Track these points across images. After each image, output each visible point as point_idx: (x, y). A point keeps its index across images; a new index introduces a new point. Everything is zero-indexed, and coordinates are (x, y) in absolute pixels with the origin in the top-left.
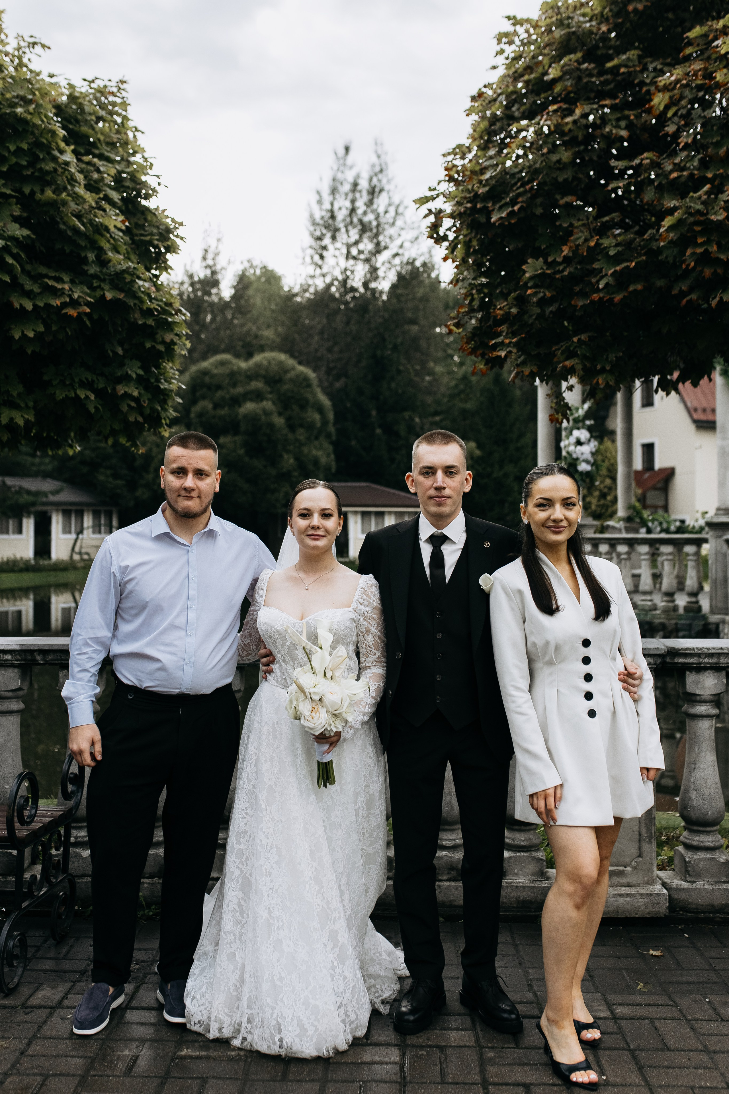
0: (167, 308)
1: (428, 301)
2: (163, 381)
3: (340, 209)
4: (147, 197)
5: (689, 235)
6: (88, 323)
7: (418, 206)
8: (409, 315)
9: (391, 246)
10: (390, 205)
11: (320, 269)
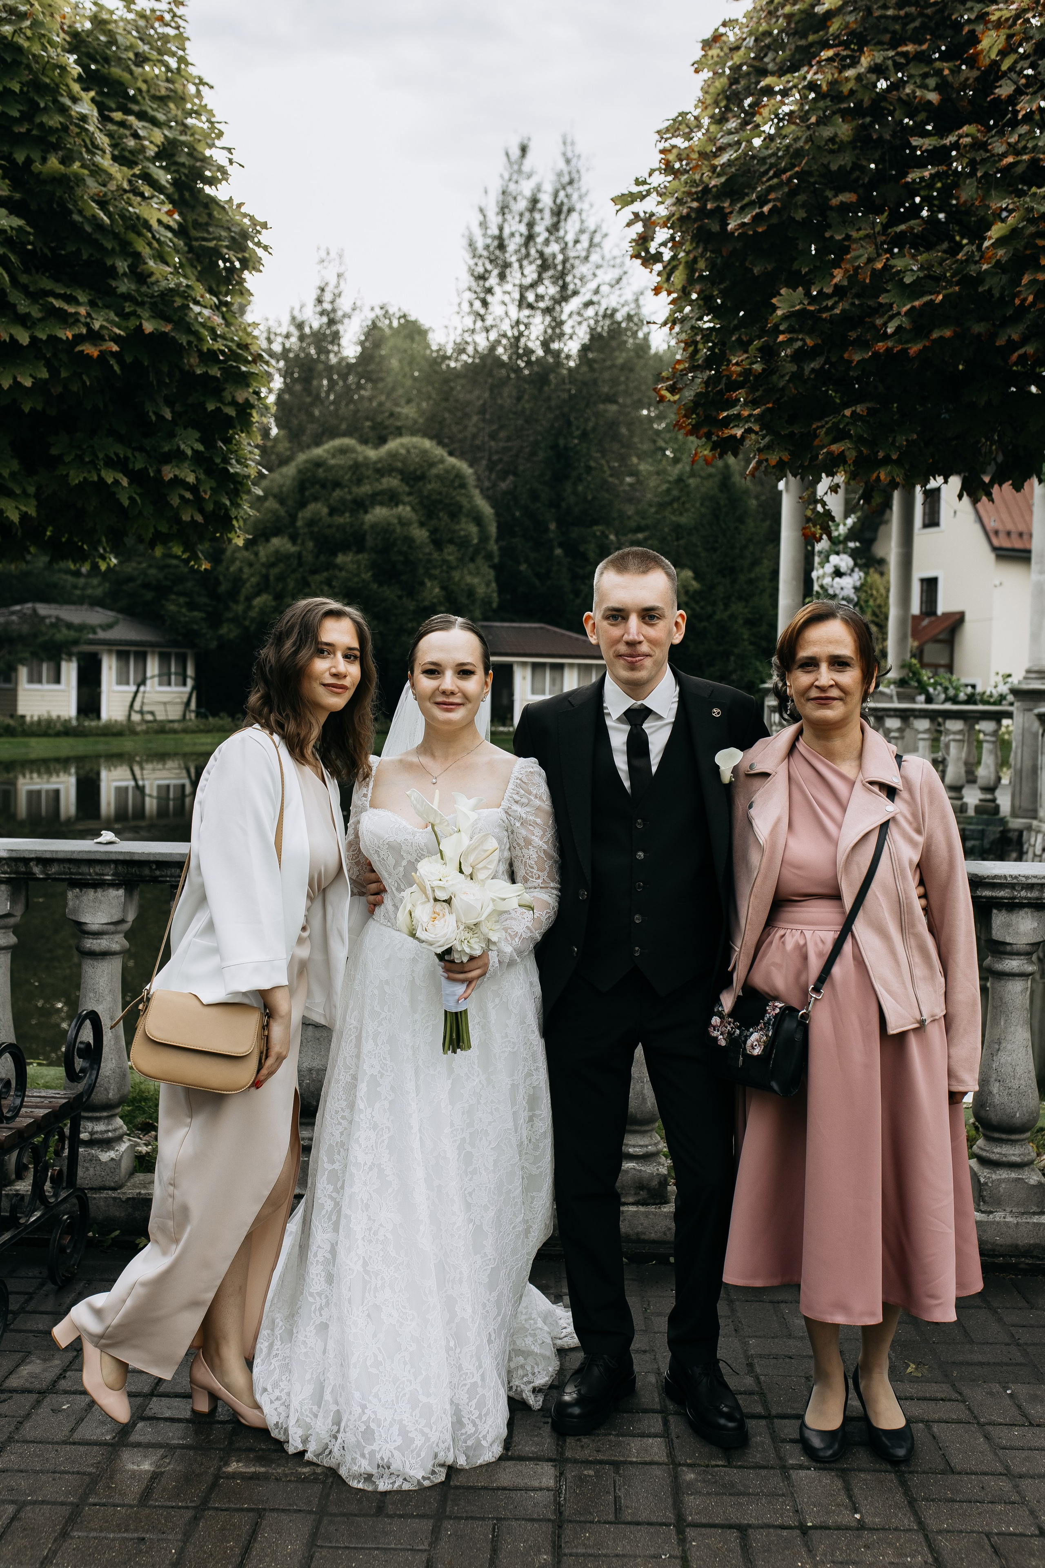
0: (240, 351)
1: (631, 370)
2: (233, 461)
3: (512, 235)
4: (211, 182)
5: (1028, 252)
6: (116, 368)
7: (619, 207)
8: (606, 389)
9: (583, 290)
10: (582, 231)
11: (483, 320)
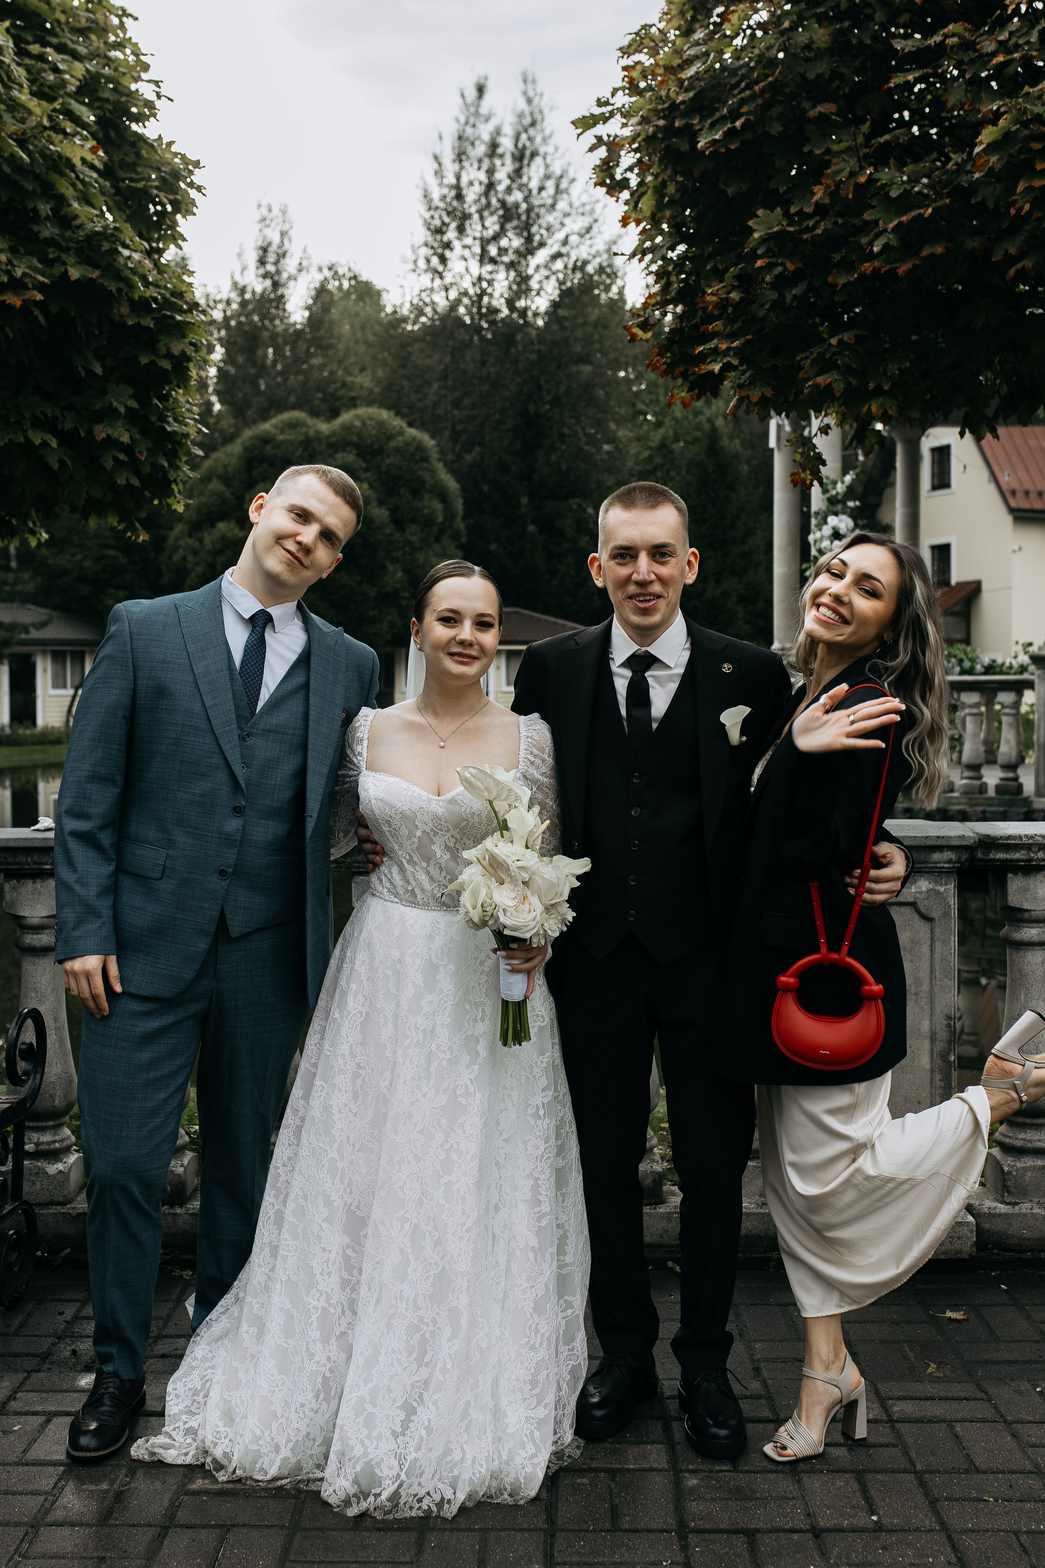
0: (174, 300)
1: (606, 327)
2: (171, 419)
3: (471, 183)
4: (139, 118)
5: (1022, 157)
6: (41, 319)
7: (580, 130)
8: (578, 349)
9: (550, 242)
10: (547, 177)
11: (441, 278)
